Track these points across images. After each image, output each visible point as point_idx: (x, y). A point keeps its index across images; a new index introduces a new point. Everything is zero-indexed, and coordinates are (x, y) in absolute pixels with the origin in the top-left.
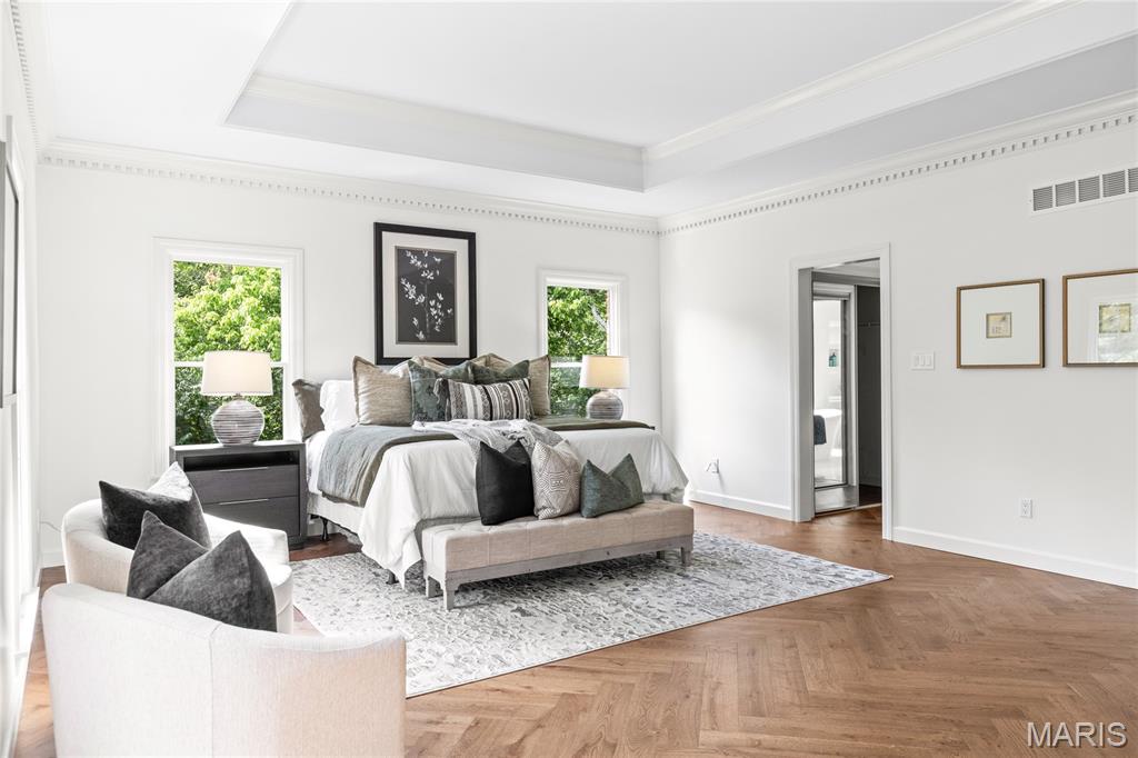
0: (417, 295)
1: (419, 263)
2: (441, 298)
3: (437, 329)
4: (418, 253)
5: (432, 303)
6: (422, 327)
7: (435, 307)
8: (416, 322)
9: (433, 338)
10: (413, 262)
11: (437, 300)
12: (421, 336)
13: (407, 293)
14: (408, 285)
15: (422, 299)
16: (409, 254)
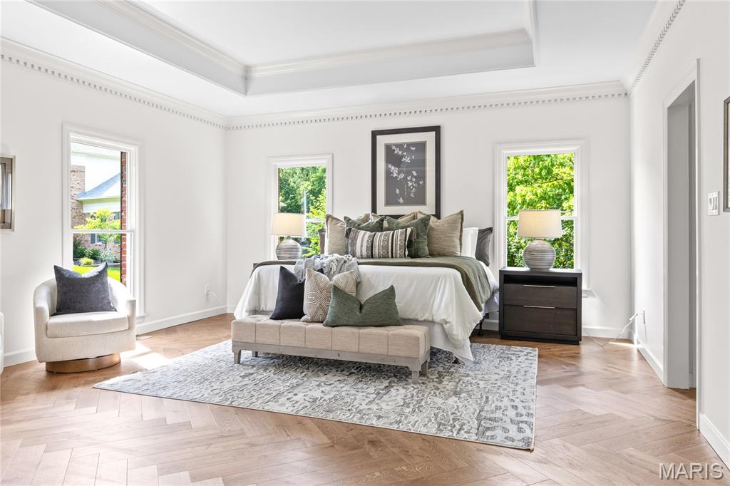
0: (399, 173)
1: (400, 152)
2: (415, 174)
3: (412, 195)
4: (400, 146)
5: (409, 178)
6: (402, 194)
7: (411, 181)
8: (398, 191)
9: (409, 202)
10: (396, 152)
11: (413, 176)
12: (401, 200)
13: (392, 173)
14: (393, 168)
15: (402, 176)
16: (394, 148)
